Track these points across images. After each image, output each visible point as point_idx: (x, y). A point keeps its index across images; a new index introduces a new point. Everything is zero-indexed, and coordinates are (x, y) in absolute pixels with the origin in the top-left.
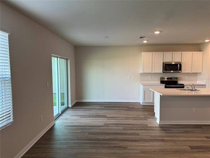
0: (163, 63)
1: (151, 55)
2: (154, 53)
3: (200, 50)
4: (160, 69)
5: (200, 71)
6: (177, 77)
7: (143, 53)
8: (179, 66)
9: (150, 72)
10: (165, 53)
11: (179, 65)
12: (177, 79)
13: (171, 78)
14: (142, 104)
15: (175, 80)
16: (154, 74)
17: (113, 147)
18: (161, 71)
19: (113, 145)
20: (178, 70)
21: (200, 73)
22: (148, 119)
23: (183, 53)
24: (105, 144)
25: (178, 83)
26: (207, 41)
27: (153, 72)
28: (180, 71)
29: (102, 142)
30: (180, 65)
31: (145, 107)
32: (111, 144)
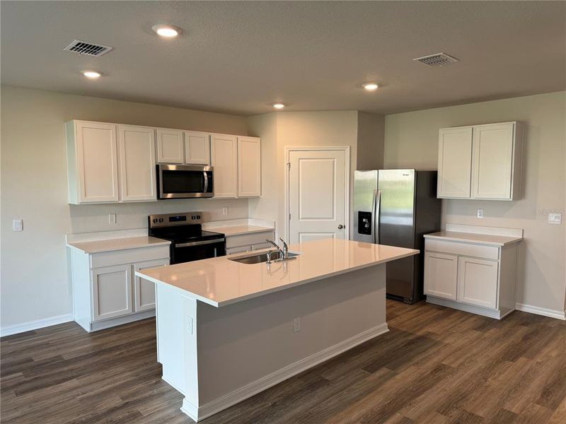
0: (157, 167)
1: (112, 133)
2: (122, 127)
3: (251, 133)
4: (147, 190)
5: (257, 193)
6: (201, 213)
7: (78, 125)
8: (206, 178)
9: (113, 197)
10: (160, 131)
11: (205, 174)
12: (199, 217)
13: (183, 218)
14: (88, 330)
15: (196, 222)
16: (125, 204)
18: (153, 195)
20: (205, 190)
21: (256, 198)
22: (140, 409)
23: (214, 136)
25: (203, 229)
26: (279, 106)
27: (124, 199)
28: (209, 194)
30: (210, 173)
31: (105, 340)
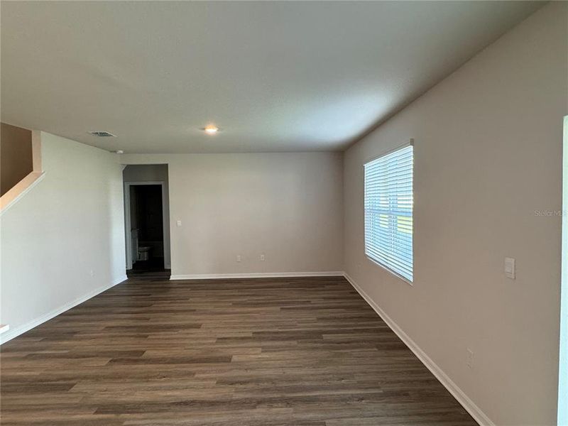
17: (248, 382)
19: (250, 386)
24: (267, 390)
29: (275, 396)
32: (251, 391)
